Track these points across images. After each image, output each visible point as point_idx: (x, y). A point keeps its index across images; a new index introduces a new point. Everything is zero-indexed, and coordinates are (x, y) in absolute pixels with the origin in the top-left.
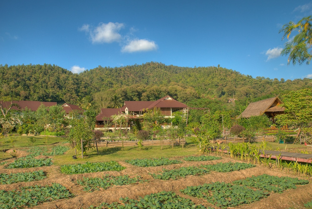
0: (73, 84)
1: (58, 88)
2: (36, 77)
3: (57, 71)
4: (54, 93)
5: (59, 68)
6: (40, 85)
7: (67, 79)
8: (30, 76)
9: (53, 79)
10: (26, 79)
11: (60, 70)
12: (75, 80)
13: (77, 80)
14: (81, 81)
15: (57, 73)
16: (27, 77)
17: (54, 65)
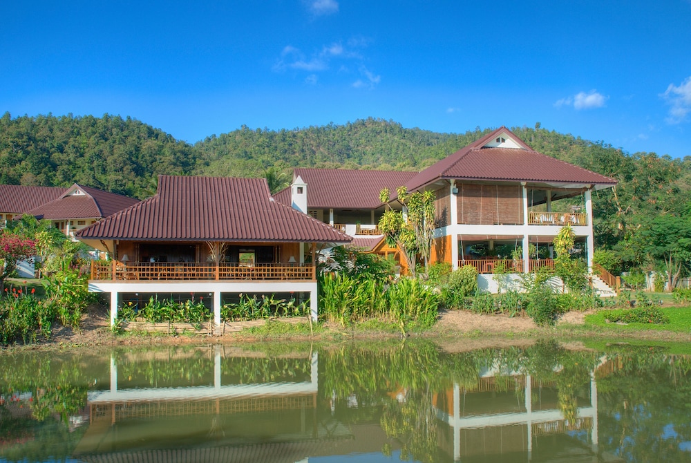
0: (175, 164)
1: (133, 173)
2: (77, 144)
3: (136, 132)
4: (120, 183)
5: (142, 124)
6: (87, 165)
7: (160, 151)
8: (64, 142)
9: (120, 150)
10: (53, 149)
11: (143, 129)
12: (178, 154)
13: (186, 155)
14: (194, 158)
15: (134, 138)
16: (55, 145)
17: (129, 118)
